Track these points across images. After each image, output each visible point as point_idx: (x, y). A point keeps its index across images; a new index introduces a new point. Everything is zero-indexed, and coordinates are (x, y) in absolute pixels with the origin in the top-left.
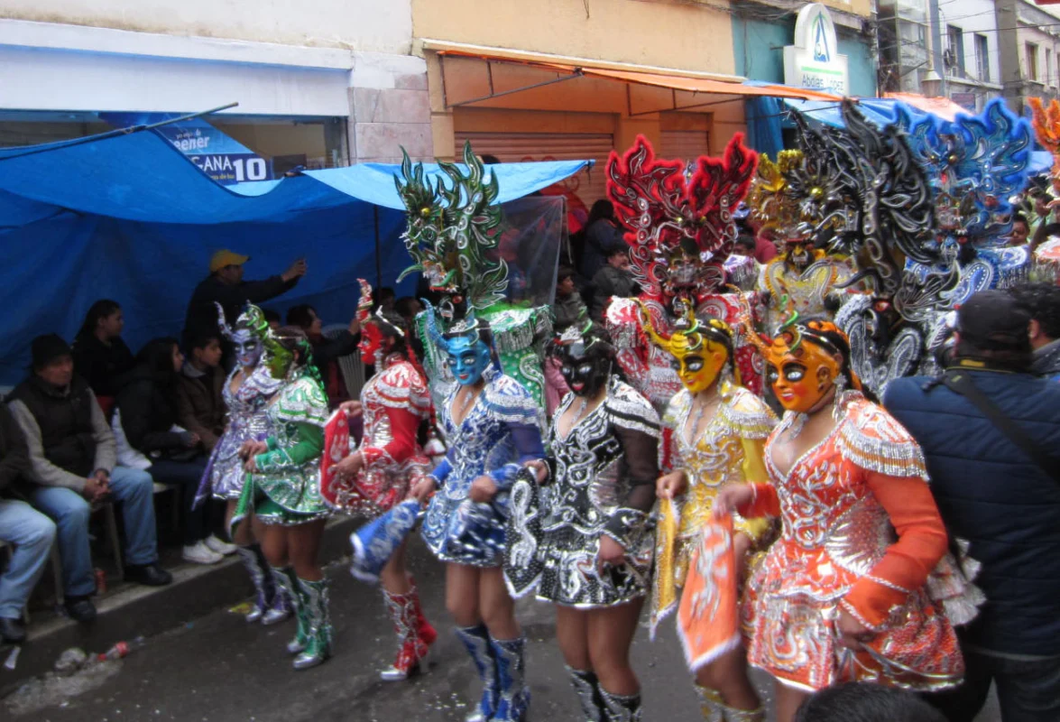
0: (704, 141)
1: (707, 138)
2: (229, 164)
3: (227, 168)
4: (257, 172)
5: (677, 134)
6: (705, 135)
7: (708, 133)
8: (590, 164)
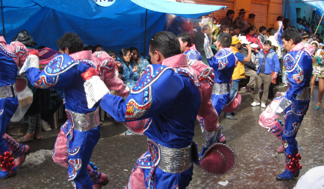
1: (268, 8)
5: (257, 5)
7: (268, 6)
8: (224, 8)
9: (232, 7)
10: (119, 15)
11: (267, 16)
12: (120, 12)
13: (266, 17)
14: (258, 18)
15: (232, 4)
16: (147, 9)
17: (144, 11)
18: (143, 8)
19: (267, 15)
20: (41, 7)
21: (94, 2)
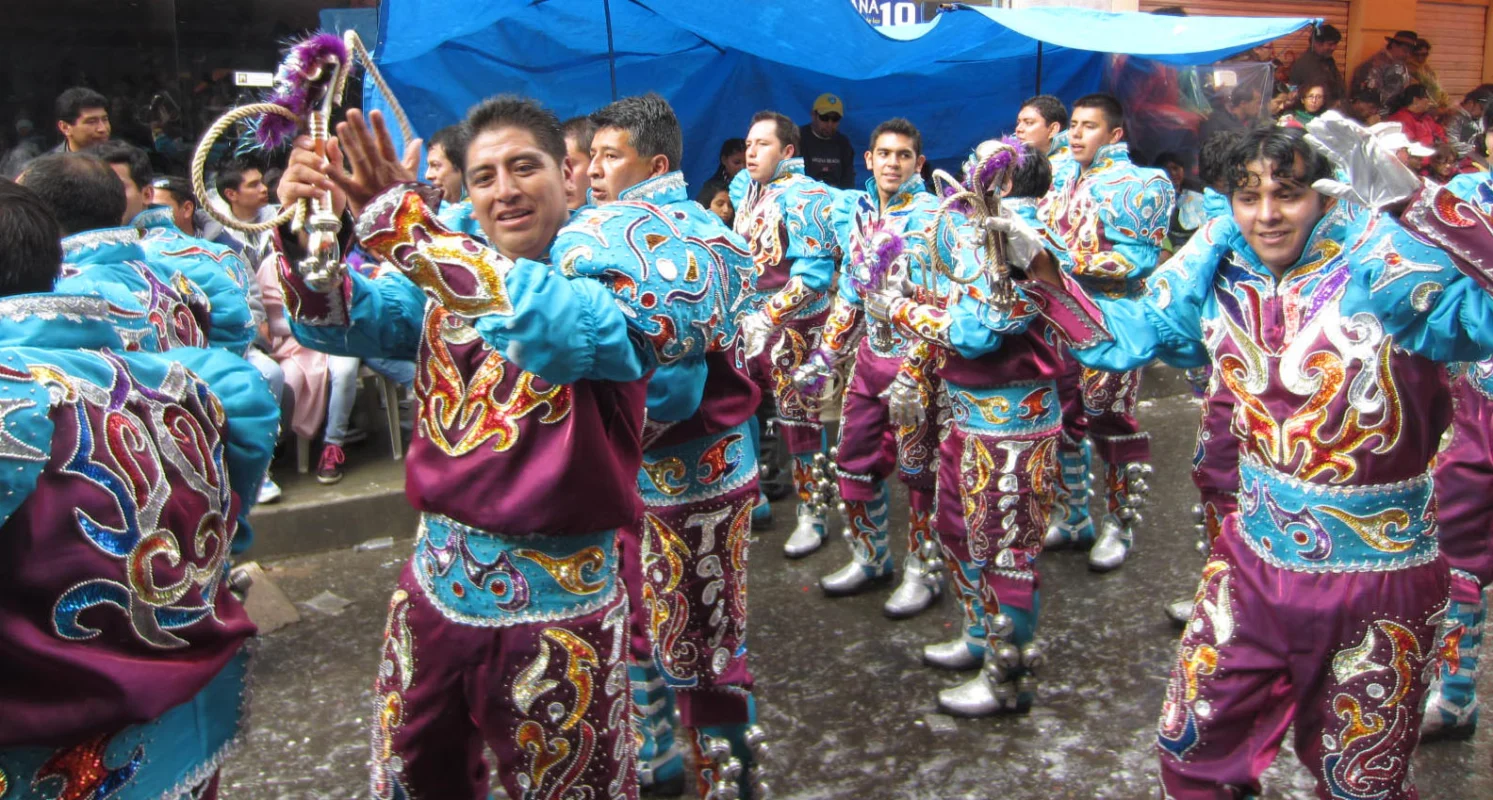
0: (1481, 19)
1: (1486, 16)
2: (876, 8)
3: (873, 11)
4: (905, 18)
5: (1440, 8)
6: (1483, 12)
7: (1487, 8)
8: (1315, 23)
9: (1345, 19)
10: (947, 65)
11: (1484, 47)
12: (954, 54)
13: (1480, 50)
14: (1446, 53)
15: (1344, 11)
16: (1040, 43)
17: (1031, 49)
18: (1028, 40)
19: (1480, 42)
20: (715, 51)
21: (871, 27)
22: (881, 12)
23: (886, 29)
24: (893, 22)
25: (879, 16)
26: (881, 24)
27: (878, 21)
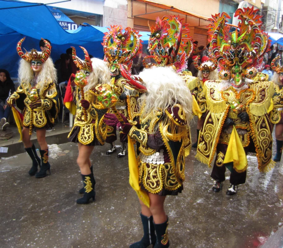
2: (66, 25)
3: (66, 26)
5: (199, 35)
21: (64, 30)
22: (68, 26)
23: (69, 31)
24: (71, 29)
25: (68, 27)
26: (68, 29)
27: (67, 29)
